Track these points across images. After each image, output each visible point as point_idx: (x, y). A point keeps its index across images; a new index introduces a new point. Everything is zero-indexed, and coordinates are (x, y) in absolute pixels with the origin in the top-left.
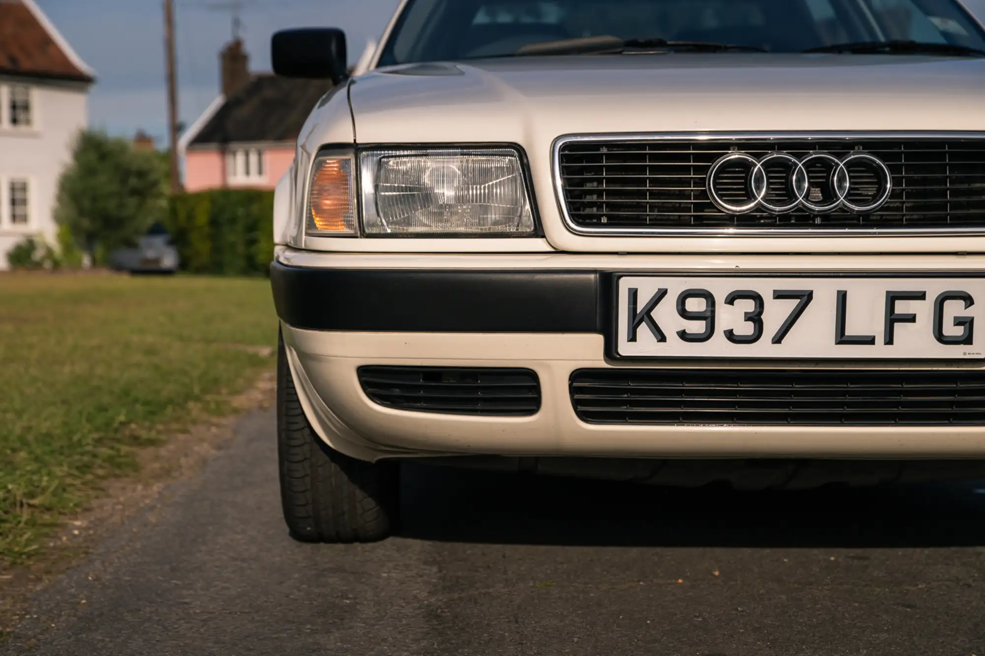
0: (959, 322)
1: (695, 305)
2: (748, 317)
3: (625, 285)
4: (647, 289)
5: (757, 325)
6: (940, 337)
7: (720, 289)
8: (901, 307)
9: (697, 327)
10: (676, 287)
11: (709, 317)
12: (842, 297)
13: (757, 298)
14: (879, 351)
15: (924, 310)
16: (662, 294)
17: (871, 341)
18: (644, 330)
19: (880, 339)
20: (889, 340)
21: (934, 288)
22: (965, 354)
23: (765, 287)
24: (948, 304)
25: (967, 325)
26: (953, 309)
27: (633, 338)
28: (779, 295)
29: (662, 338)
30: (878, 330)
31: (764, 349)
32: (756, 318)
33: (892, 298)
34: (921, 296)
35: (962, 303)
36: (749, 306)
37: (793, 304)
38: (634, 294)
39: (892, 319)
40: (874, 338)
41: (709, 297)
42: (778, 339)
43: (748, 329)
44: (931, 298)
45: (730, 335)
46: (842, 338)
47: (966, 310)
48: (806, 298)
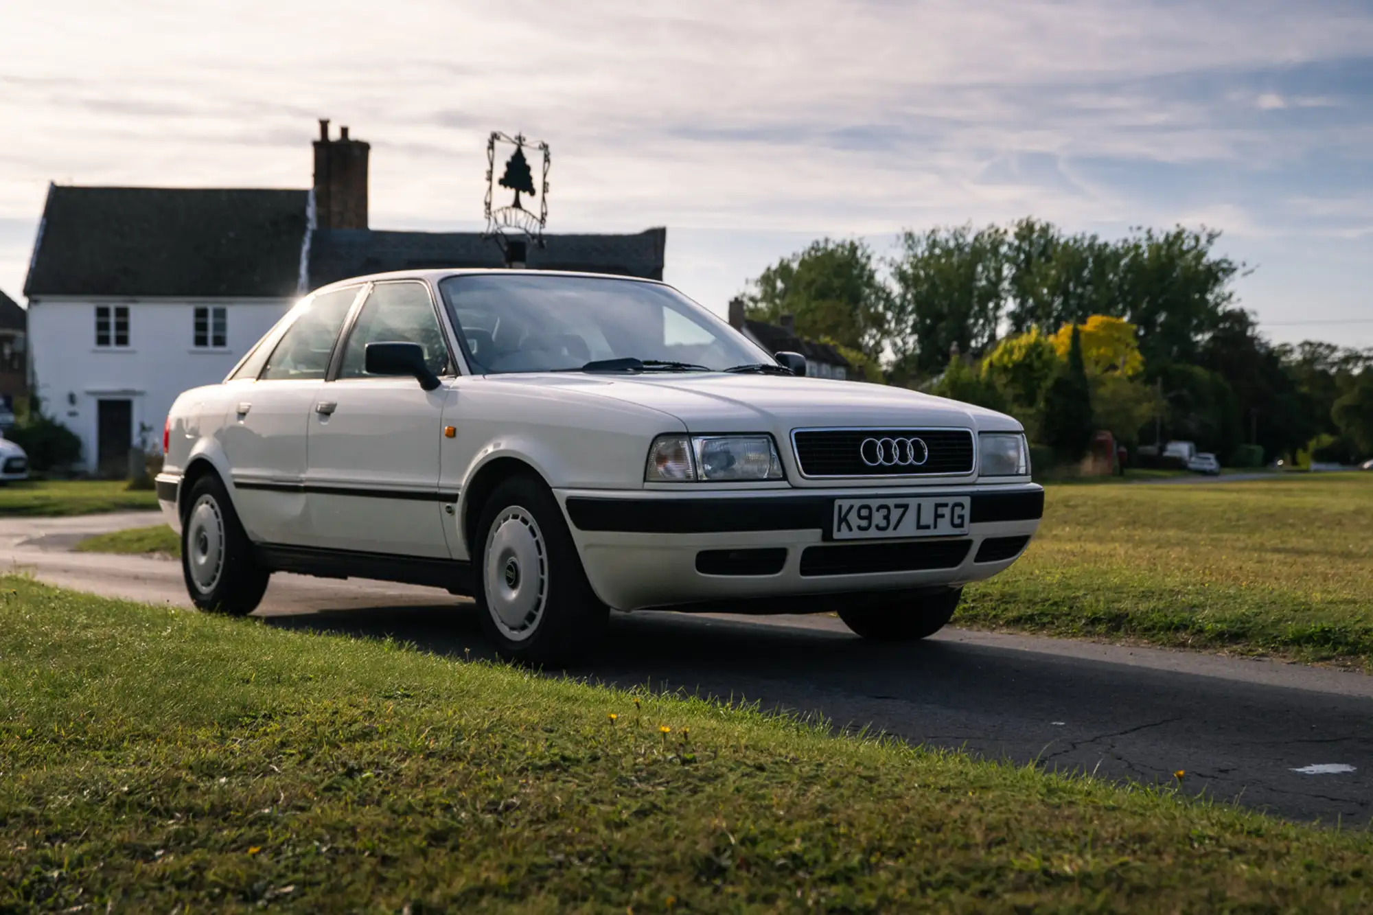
0: (959, 516)
1: (864, 512)
2: (884, 517)
3: (837, 503)
4: (846, 504)
5: (888, 521)
6: (953, 524)
7: (874, 504)
8: (940, 511)
9: (864, 523)
10: (857, 503)
11: (869, 518)
12: (919, 506)
13: (888, 508)
14: (931, 532)
15: (946, 511)
16: (851, 507)
17: (929, 527)
18: (844, 525)
19: (932, 526)
20: (935, 527)
21: (951, 501)
22: (961, 532)
23: (891, 502)
24: (956, 508)
25: (962, 518)
26: (958, 510)
27: (839, 530)
28: (897, 506)
29: (850, 529)
30: (931, 522)
31: (890, 533)
32: (887, 518)
33: (937, 506)
34: (946, 505)
35: (960, 508)
36: (884, 512)
37: (901, 510)
38: (840, 507)
39: (938, 516)
40: (930, 525)
41: (869, 508)
42: (895, 528)
43: (884, 523)
44: (950, 506)
45: (878, 528)
46: (919, 527)
47: (962, 511)
48: (906, 507)
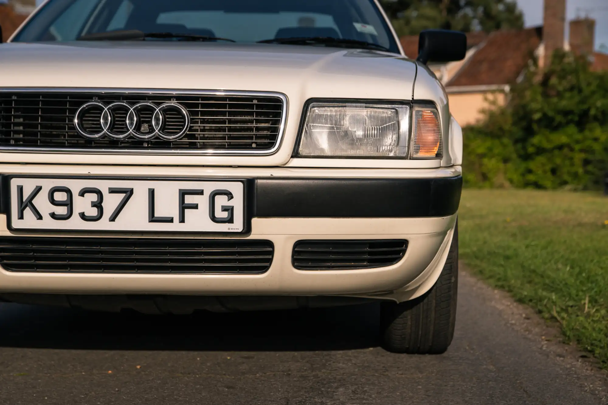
0: (225, 209)
1: (60, 196)
2: (94, 205)
3: (14, 183)
4: (29, 186)
5: (100, 209)
6: (214, 219)
7: (76, 186)
8: (189, 199)
9: (62, 211)
10: (48, 185)
11: (69, 204)
12: (152, 193)
13: (99, 193)
14: (176, 226)
15: (203, 201)
16: (38, 189)
17: (171, 220)
18: (28, 212)
19: (176, 219)
20: (182, 220)
21: (209, 188)
22: (229, 229)
23: (103, 186)
24: (217, 198)
25: (230, 211)
26: (221, 201)
27: (21, 217)
28: (112, 191)
29: (40, 217)
30: (175, 214)
31: (104, 224)
32: (98, 205)
33: (183, 193)
34: (201, 193)
35: (226, 197)
36: (94, 197)
37: (122, 196)
38: (20, 189)
39: (183, 207)
40: (172, 218)
41: (68, 191)
42: (113, 219)
43: (94, 212)
44: (207, 194)
45: (83, 216)
46: (153, 219)
47: (229, 201)
48: (129, 193)
